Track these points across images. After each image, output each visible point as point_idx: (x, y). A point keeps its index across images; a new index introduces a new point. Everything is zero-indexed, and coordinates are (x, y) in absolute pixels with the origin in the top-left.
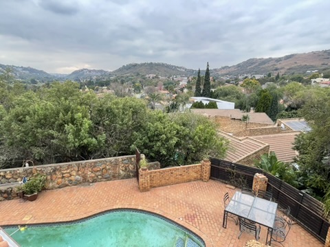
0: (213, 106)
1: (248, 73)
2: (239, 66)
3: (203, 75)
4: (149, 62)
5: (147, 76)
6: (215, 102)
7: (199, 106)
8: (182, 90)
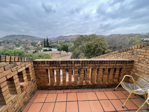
0: (50, 50)
3: (46, 40)
5: (22, 40)
7: (46, 50)
8: (39, 45)
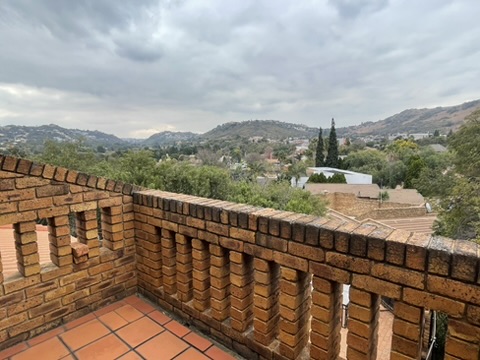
0: (339, 179)
1: (402, 131)
2: (388, 121)
4: (254, 120)
5: (251, 139)
6: (343, 174)
7: (319, 179)
8: (299, 157)
